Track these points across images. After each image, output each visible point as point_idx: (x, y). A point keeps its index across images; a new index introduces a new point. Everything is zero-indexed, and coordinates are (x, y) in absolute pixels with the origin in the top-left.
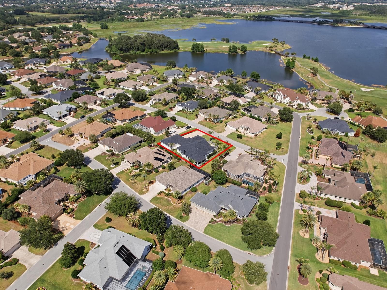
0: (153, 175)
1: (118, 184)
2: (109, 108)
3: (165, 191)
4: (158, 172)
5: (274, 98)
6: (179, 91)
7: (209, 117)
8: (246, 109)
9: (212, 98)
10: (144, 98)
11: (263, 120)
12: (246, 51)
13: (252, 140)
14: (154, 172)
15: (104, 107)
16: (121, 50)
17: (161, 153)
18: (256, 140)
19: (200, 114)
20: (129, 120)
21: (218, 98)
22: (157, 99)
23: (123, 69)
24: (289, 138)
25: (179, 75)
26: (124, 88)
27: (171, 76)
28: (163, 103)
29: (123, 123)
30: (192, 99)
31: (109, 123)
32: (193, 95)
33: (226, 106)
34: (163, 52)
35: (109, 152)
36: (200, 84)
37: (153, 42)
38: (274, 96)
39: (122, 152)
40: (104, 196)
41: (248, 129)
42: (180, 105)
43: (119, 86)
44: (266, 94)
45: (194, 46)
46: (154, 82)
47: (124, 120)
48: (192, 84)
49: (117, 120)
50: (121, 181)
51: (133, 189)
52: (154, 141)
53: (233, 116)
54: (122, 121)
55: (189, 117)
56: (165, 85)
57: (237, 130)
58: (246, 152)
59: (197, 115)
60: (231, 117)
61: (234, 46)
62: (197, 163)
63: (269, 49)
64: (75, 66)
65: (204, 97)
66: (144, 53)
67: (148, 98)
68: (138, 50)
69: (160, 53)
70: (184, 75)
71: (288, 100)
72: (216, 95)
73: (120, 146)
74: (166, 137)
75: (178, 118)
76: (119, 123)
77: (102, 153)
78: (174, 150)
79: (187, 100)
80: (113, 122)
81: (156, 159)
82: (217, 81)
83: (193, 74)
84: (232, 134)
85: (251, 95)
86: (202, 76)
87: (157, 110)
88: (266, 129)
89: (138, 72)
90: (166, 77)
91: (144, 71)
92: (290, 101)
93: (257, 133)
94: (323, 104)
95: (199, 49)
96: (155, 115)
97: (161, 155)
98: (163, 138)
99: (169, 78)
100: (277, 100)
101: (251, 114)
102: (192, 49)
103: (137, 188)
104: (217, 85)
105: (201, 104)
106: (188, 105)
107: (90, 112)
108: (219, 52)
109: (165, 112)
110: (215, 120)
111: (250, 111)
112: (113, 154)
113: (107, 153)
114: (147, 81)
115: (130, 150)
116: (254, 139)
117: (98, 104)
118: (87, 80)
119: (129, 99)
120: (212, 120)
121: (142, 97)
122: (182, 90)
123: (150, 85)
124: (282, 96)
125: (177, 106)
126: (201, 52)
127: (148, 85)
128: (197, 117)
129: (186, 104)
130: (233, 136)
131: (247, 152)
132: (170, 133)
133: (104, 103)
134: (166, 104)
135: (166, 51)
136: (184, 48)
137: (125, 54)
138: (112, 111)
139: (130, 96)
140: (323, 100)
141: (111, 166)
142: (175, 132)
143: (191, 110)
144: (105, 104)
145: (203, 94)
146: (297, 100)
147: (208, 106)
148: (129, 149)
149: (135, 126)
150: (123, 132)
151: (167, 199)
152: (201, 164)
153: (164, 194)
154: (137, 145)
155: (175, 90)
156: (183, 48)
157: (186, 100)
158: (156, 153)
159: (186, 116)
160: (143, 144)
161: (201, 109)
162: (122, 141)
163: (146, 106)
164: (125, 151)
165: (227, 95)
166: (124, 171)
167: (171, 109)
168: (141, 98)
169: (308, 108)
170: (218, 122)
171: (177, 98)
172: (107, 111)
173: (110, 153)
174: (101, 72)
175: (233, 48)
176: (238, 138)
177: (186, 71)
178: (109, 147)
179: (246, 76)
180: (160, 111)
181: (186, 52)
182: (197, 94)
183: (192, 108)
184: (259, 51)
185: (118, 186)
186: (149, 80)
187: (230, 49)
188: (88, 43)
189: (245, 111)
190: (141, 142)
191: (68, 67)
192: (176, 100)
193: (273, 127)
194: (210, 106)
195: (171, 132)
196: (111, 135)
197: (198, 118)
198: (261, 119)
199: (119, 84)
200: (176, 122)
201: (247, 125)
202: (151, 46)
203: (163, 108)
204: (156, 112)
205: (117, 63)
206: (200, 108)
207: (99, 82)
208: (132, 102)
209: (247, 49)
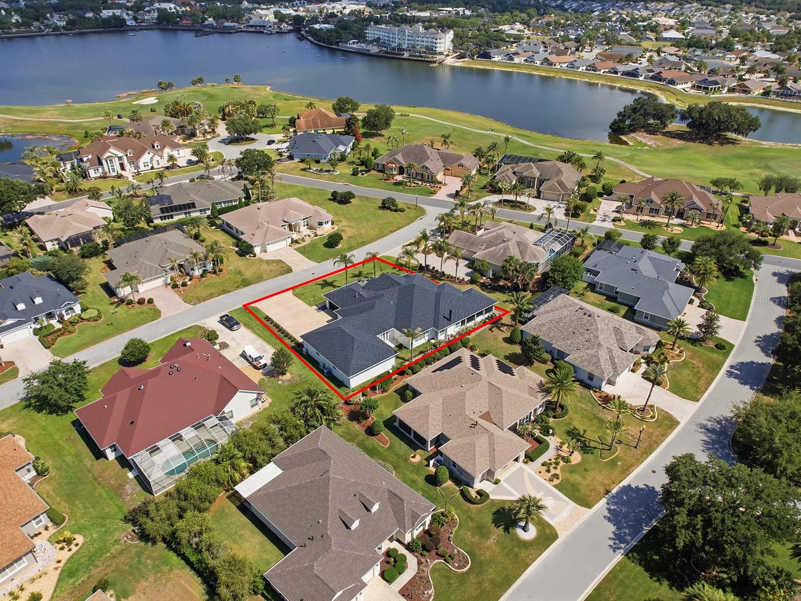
18: (350, 227)
38: (91, 173)
57: (292, 241)
71: (149, 158)
101: (213, 207)
111: (192, 206)
116: (348, 229)
129: (20, 307)
130: (320, 252)
141: (531, 535)
166: (557, 482)
197: (150, 302)
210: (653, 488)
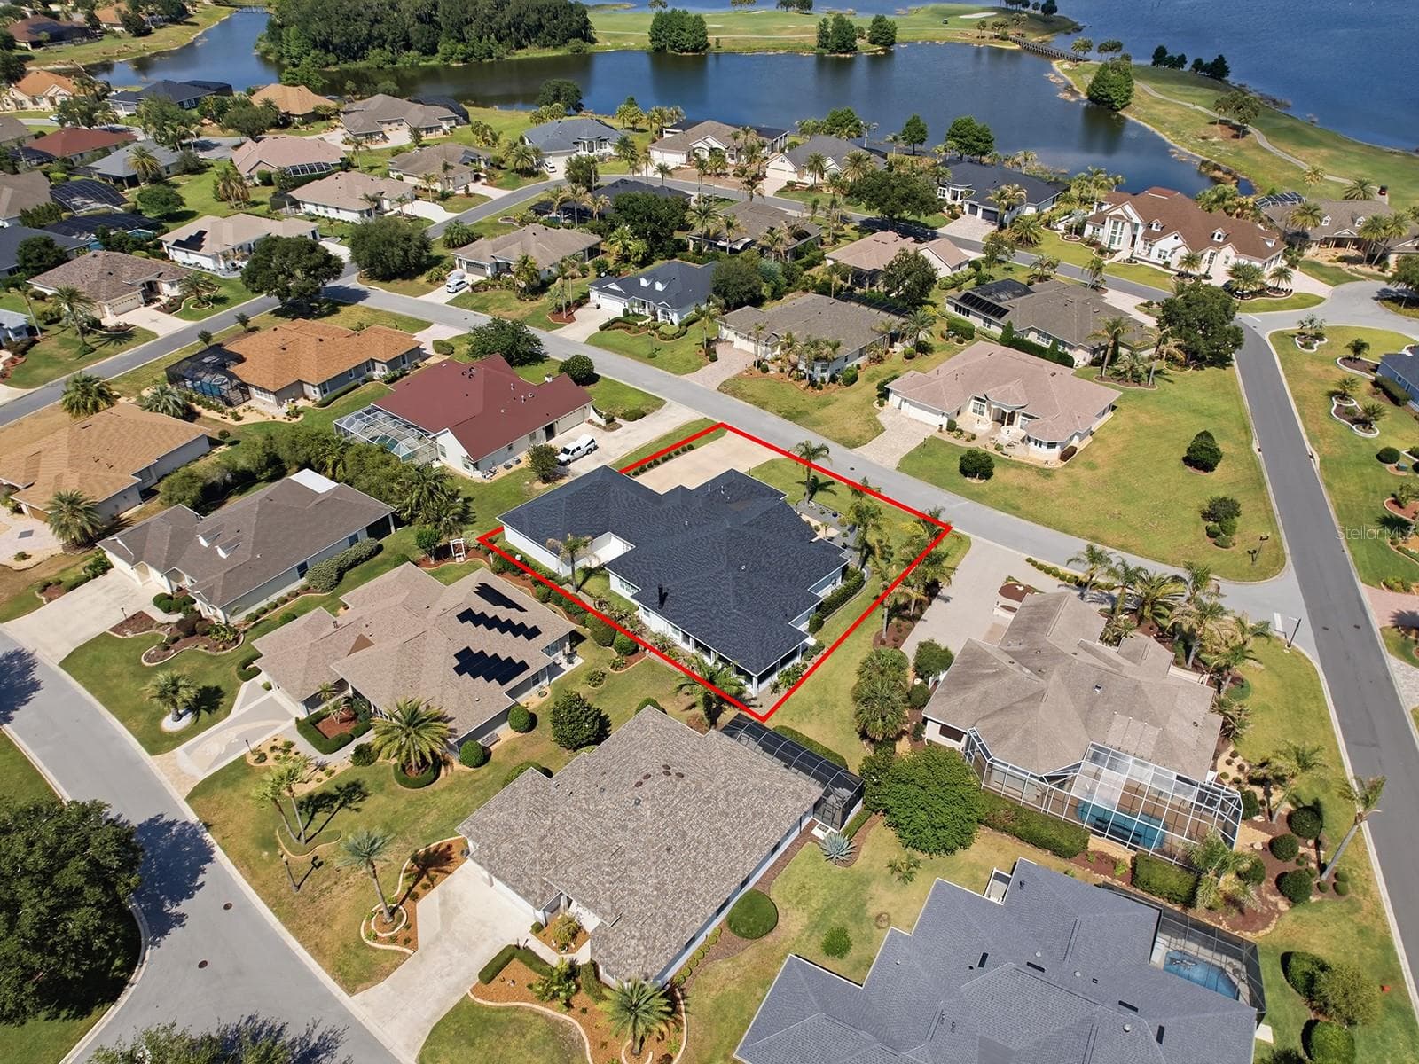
0: (450, 789)
1: (184, 890)
2: (220, 321)
3: (536, 945)
4: (485, 757)
5: (1092, 243)
6: (601, 216)
7: (778, 352)
8: (970, 302)
9: (782, 248)
10: (418, 259)
11: (1081, 357)
12: (893, 43)
13: (1047, 483)
14: (455, 761)
15: (199, 317)
16: (325, 46)
17: (503, 613)
18: (1075, 483)
19: (727, 334)
20: (323, 387)
21: (812, 246)
22: (487, 262)
23: (328, 128)
24: (1254, 464)
25: (602, 141)
26: (321, 212)
27: (557, 147)
28: (523, 285)
29: (286, 408)
30: (673, 256)
31: (204, 412)
32: (677, 235)
33: (858, 291)
34: (521, 54)
35: (168, 610)
36: (707, 181)
37: (471, 8)
38: (1088, 230)
39: (253, 610)
40: (57, 1026)
41: (1018, 419)
42: (615, 287)
43: (296, 204)
44: (1048, 225)
45: (661, 28)
46: (477, 178)
47: (294, 390)
48: (669, 182)
49: (253, 391)
50: (219, 853)
51: (297, 932)
52: (464, 518)
53: (909, 344)
54: (280, 395)
55: (665, 355)
56: (533, 191)
57: (952, 427)
58: (1041, 567)
59: (709, 341)
60: (898, 347)
61: (839, 20)
62: (749, 678)
63: (992, 33)
64: (81, 114)
65: (737, 242)
66: (431, 63)
67: (438, 261)
68: (408, 47)
69: (507, 58)
70: (624, 144)
71: (1171, 246)
72: (801, 235)
73: (235, 573)
74: (539, 486)
75: (607, 364)
76: (263, 409)
77: (118, 618)
78: (589, 573)
79: (646, 261)
80: (230, 404)
81: (471, 663)
82: (788, 166)
83: (666, 135)
84: (928, 447)
85: (974, 227)
86: (715, 145)
87: (484, 319)
88: (1109, 415)
89: (400, 137)
90: (537, 152)
91: (429, 130)
92: (1184, 252)
93: (1075, 442)
94: (1344, 266)
95: (686, 35)
96: (474, 353)
97: (506, 626)
98: (520, 495)
99: (547, 160)
100: (1113, 253)
101: (1008, 329)
102: (652, 40)
103: (326, 922)
104: (791, 184)
105: (725, 282)
106: (659, 287)
107: (110, 348)
108: (775, 50)
109: (533, 331)
110: (818, 368)
111: (1000, 313)
112: (194, 627)
113: (159, 616)
114: (437, 171)
115: (306, 589)
116: (1061, 480)
117: (164, 300)
118: (133, 181)
119: (331, 266)
120: (795, 366)
121: (406, 252)
122: (619, 210)
123: (453, 194)
124: (1135, 226)
125: (594, 295)
126: (695, 49)
127: (443, 197)
128: (710, 350)
129: (644, 283)
130: (936, 464)
131: (1048, 571)
132: (563, 457)
133: (201, 292)
134: (539, 287)
135: (533, 52)
136: (616, 37)
137: (347, 66)
138: (238, 337)
139: (341, 251)
140: (1340, 243)
141: (169, 724)
142: (590, 450)
143: (675, 317)
144: (206, 302)
145: (730, 225)
146: (1219, 245)
147: (765, 290)
148: (303, 581)
149: (350, 423)
150: (276, 468)
151: (555, 1028)
152: (775, 677)
153: (536, 978)
154: (353, 552)
155: (582, 216)
156: (609, 37)
157: (643, 264)
158: (466, 616)
159: (647, 351)
160: (396, 539)
161: (728, 308)
162: (249, 536)
163: (431, 305)
164: (274, 598)
165: (855, 234)
166: (251, 760)
167: (565, 312)
168: (398, 261)
169: (1284, 285)
170: (833, 379)
171: (593, 251)
172: (206, 337)
173: (176, 617)
174: (217, 145)
175: (836, 31)
176: (965, 472)
177: (633, 129)
178: (172, 575)
179: (921, 141)
180: (500, 325)
181: (626, 51)
182: (698, 230)
183: (678, 304)
184: (950, 44)
185: (185, 906)
186: (446, 167)
187: (823, 35)
188: (179, 23)
189: (967, 313)
190: (379, 529)
191: (50, 124)
192: (588, 263)
193: (1142, 396)
194: (775, 289)
195: (566, 451)
196: (194, 493)
197: (714, 359)
198: (1070, 353)
199: (295, 194)
200: (590, 389)
201: (1009, 395)
202: (466, 29)
203: (516, 310)
204: (478, 331)
205: (297, 100)
206: (722, 302)
207: (193, 191)
208: (351, 280)
209: (898, 36)
210: (190, 897)
